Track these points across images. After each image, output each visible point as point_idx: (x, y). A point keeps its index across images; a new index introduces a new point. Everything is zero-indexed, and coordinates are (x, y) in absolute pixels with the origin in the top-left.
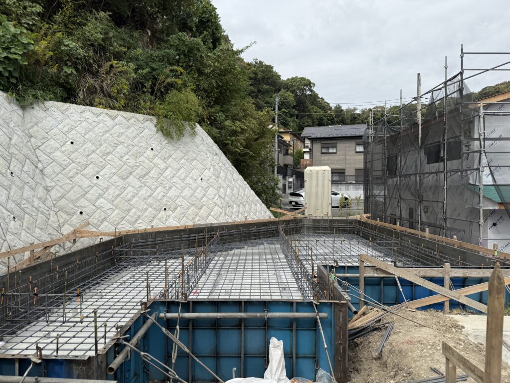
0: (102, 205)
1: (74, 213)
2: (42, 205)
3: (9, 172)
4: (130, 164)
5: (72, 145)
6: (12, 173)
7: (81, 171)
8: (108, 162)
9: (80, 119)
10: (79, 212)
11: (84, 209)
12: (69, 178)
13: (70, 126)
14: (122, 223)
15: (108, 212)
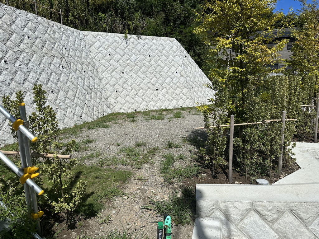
0: (126, 87)
1: (113, 92)
2: (99, 88)
3: (83, 71)
4: (139, 65)
5: (109, 56)
6: (84, 72)
7: (115, 70)
8: (128, 64)
9: (112, 41)
10: (115, 91)
11: (118, 90)
12: (110, 74)
13: (108, 45)
14: (136, 97)
15: (129, 91)
